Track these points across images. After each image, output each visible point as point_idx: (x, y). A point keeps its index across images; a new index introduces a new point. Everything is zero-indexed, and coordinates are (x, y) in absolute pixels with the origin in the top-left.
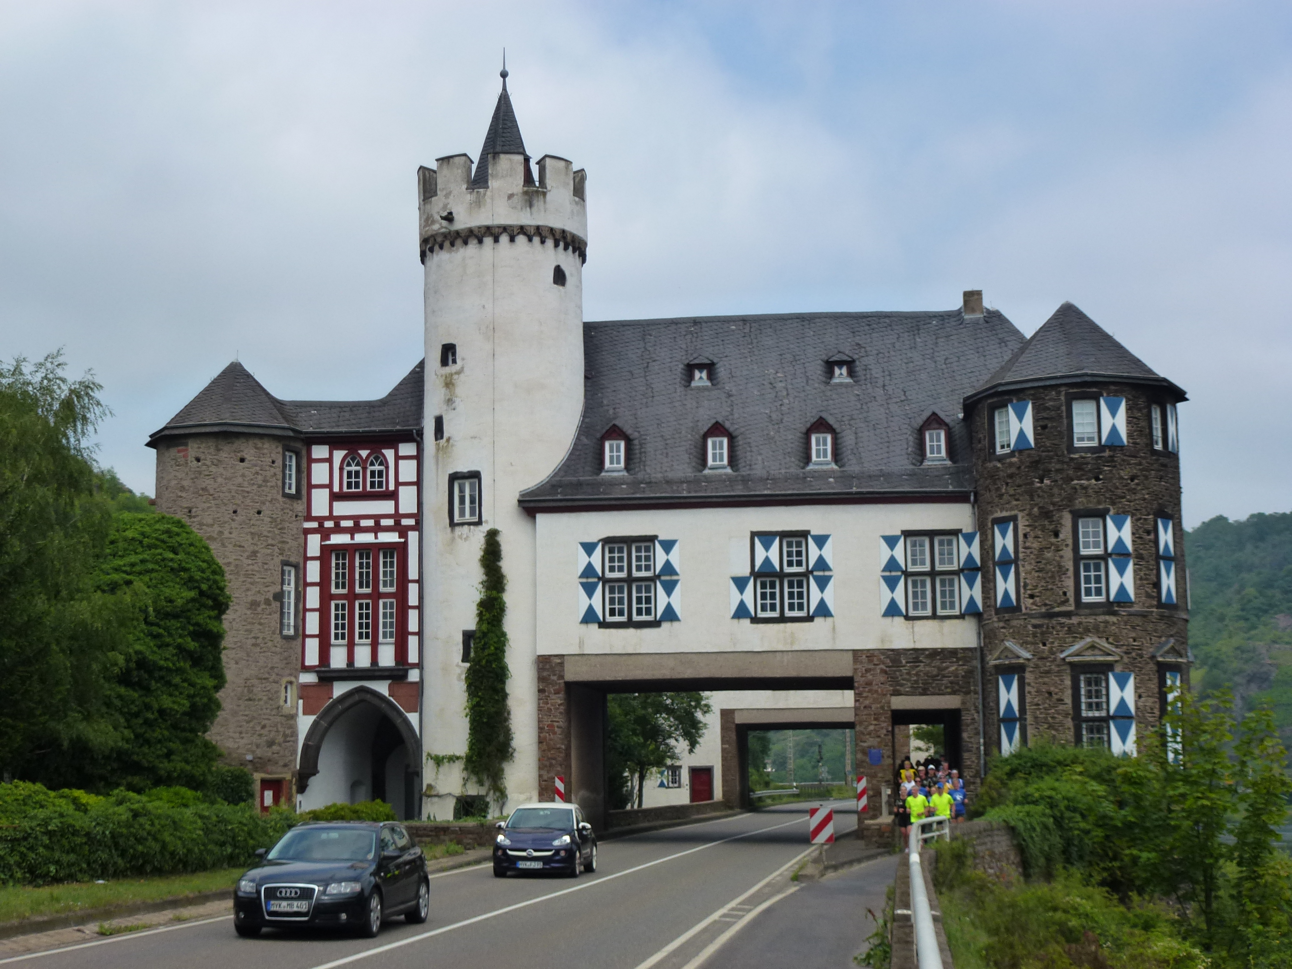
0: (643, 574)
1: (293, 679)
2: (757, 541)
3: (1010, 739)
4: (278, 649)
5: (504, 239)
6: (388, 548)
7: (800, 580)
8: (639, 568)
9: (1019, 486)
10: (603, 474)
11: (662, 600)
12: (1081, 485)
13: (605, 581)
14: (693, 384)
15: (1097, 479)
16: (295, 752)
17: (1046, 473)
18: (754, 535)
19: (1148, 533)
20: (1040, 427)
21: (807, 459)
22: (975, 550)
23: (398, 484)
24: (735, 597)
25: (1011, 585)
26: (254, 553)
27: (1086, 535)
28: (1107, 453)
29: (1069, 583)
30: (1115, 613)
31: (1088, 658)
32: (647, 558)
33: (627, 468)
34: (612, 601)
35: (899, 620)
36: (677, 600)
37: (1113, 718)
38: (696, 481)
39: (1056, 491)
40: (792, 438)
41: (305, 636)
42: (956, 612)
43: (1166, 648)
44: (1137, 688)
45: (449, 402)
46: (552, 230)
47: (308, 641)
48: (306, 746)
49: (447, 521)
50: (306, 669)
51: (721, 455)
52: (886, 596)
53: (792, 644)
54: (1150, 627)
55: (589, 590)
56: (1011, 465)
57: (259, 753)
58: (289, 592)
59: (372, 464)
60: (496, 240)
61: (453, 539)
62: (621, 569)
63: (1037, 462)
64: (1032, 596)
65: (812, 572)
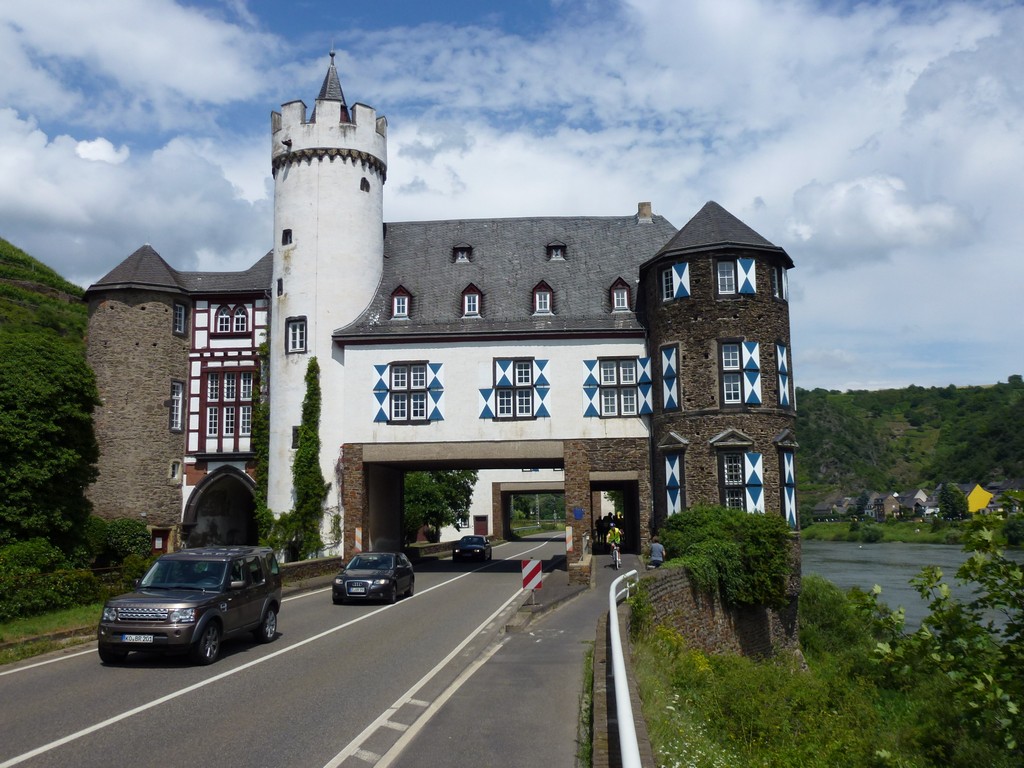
0: (419, 387)
1: (179, 460)
2: (497, 363)
3: (674, 502)
4: (167, 440)
5: (326, 158)
6: (247, 372)
7: (527, 392)
8: (415, 383)
9: (680, 323)
10: (392, 319)
11: (431, 405)
12: (724, 321)
13: (392, 393)
14: (457, 261)
15: (735, 317)
16: (180, 511)
17: (700, 313)
18: (495, 360)
19: (771, 355)
20: (694, 282)
21: (533, 309)
22: (648, 370)
23: (254, 327)
24: (482, 403)
25: (674, 392)
26: (151, 373)
27: (727, 356)
28: (742, 299)
29: (716, 390)
30: (749, 412)
31: (730, 443)
32: (422, 377)
33: (409, 315)
34: (397, 406)
35: (595, 419)
36: (442, 405)
37: (747, 486)
38: (456, 323)
39: (706, 326)
40: (523, 296)
41: (189, 431)
42: (635, 413)
43: (783, 436)
44: (764, 464)
45: (287, 269)
46: (360, 154)
47: (191, 434)
48: (188, 507)
49: (284, 351)
50: (190, 454)
51: (474, 306)
52: (587, 402)
53: (521, 435)
54: (772, 421)
55: (381, 399)
56: (674, 308)
57: (151, 511)
58: (178, 401)
59: (238, 314)
60: (320, 159)
61: (287, 363)
62: (403, 384)
63: (692, 306)
64: (689, 400)
65: (535, 386)
